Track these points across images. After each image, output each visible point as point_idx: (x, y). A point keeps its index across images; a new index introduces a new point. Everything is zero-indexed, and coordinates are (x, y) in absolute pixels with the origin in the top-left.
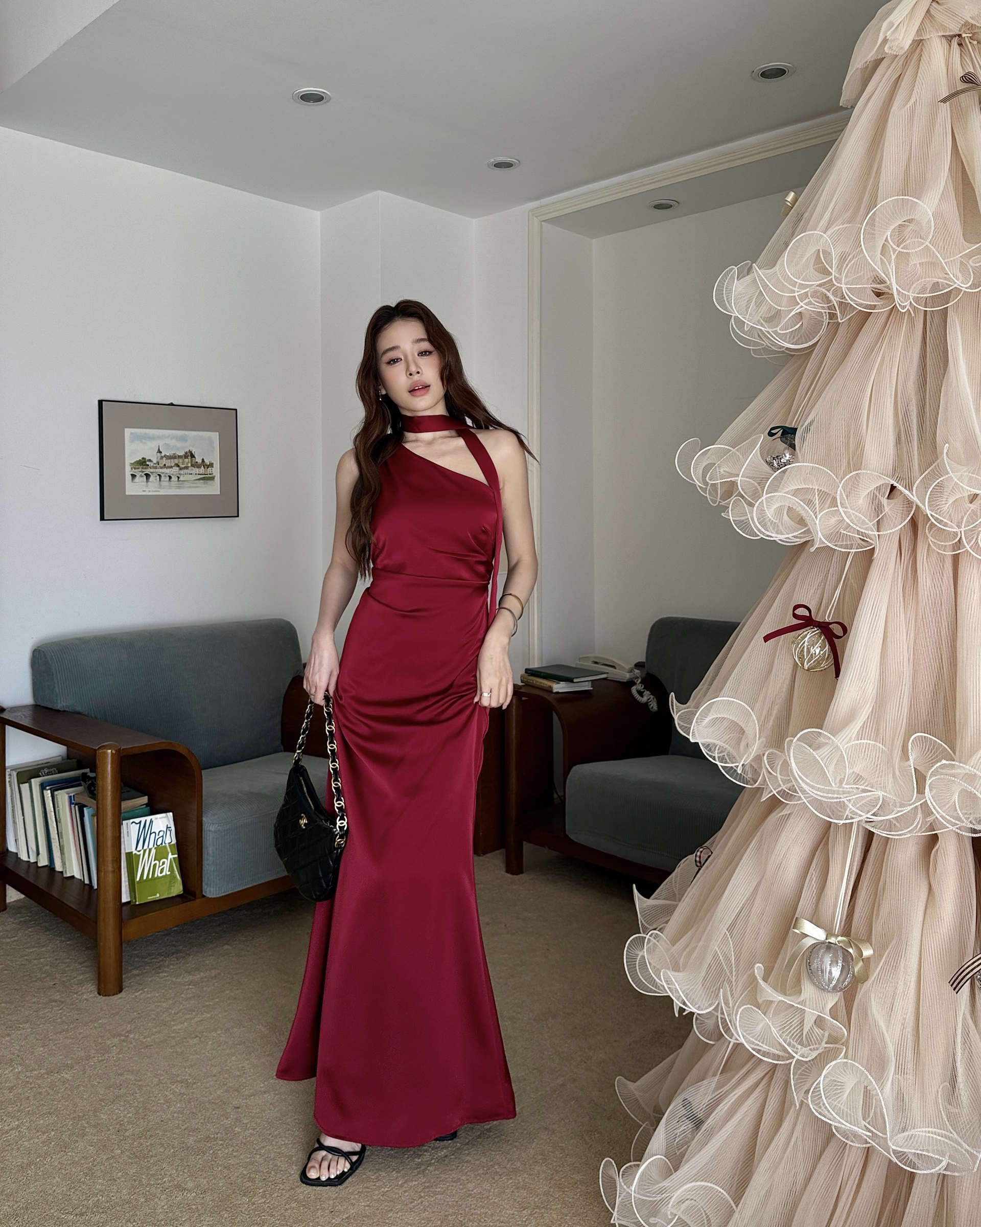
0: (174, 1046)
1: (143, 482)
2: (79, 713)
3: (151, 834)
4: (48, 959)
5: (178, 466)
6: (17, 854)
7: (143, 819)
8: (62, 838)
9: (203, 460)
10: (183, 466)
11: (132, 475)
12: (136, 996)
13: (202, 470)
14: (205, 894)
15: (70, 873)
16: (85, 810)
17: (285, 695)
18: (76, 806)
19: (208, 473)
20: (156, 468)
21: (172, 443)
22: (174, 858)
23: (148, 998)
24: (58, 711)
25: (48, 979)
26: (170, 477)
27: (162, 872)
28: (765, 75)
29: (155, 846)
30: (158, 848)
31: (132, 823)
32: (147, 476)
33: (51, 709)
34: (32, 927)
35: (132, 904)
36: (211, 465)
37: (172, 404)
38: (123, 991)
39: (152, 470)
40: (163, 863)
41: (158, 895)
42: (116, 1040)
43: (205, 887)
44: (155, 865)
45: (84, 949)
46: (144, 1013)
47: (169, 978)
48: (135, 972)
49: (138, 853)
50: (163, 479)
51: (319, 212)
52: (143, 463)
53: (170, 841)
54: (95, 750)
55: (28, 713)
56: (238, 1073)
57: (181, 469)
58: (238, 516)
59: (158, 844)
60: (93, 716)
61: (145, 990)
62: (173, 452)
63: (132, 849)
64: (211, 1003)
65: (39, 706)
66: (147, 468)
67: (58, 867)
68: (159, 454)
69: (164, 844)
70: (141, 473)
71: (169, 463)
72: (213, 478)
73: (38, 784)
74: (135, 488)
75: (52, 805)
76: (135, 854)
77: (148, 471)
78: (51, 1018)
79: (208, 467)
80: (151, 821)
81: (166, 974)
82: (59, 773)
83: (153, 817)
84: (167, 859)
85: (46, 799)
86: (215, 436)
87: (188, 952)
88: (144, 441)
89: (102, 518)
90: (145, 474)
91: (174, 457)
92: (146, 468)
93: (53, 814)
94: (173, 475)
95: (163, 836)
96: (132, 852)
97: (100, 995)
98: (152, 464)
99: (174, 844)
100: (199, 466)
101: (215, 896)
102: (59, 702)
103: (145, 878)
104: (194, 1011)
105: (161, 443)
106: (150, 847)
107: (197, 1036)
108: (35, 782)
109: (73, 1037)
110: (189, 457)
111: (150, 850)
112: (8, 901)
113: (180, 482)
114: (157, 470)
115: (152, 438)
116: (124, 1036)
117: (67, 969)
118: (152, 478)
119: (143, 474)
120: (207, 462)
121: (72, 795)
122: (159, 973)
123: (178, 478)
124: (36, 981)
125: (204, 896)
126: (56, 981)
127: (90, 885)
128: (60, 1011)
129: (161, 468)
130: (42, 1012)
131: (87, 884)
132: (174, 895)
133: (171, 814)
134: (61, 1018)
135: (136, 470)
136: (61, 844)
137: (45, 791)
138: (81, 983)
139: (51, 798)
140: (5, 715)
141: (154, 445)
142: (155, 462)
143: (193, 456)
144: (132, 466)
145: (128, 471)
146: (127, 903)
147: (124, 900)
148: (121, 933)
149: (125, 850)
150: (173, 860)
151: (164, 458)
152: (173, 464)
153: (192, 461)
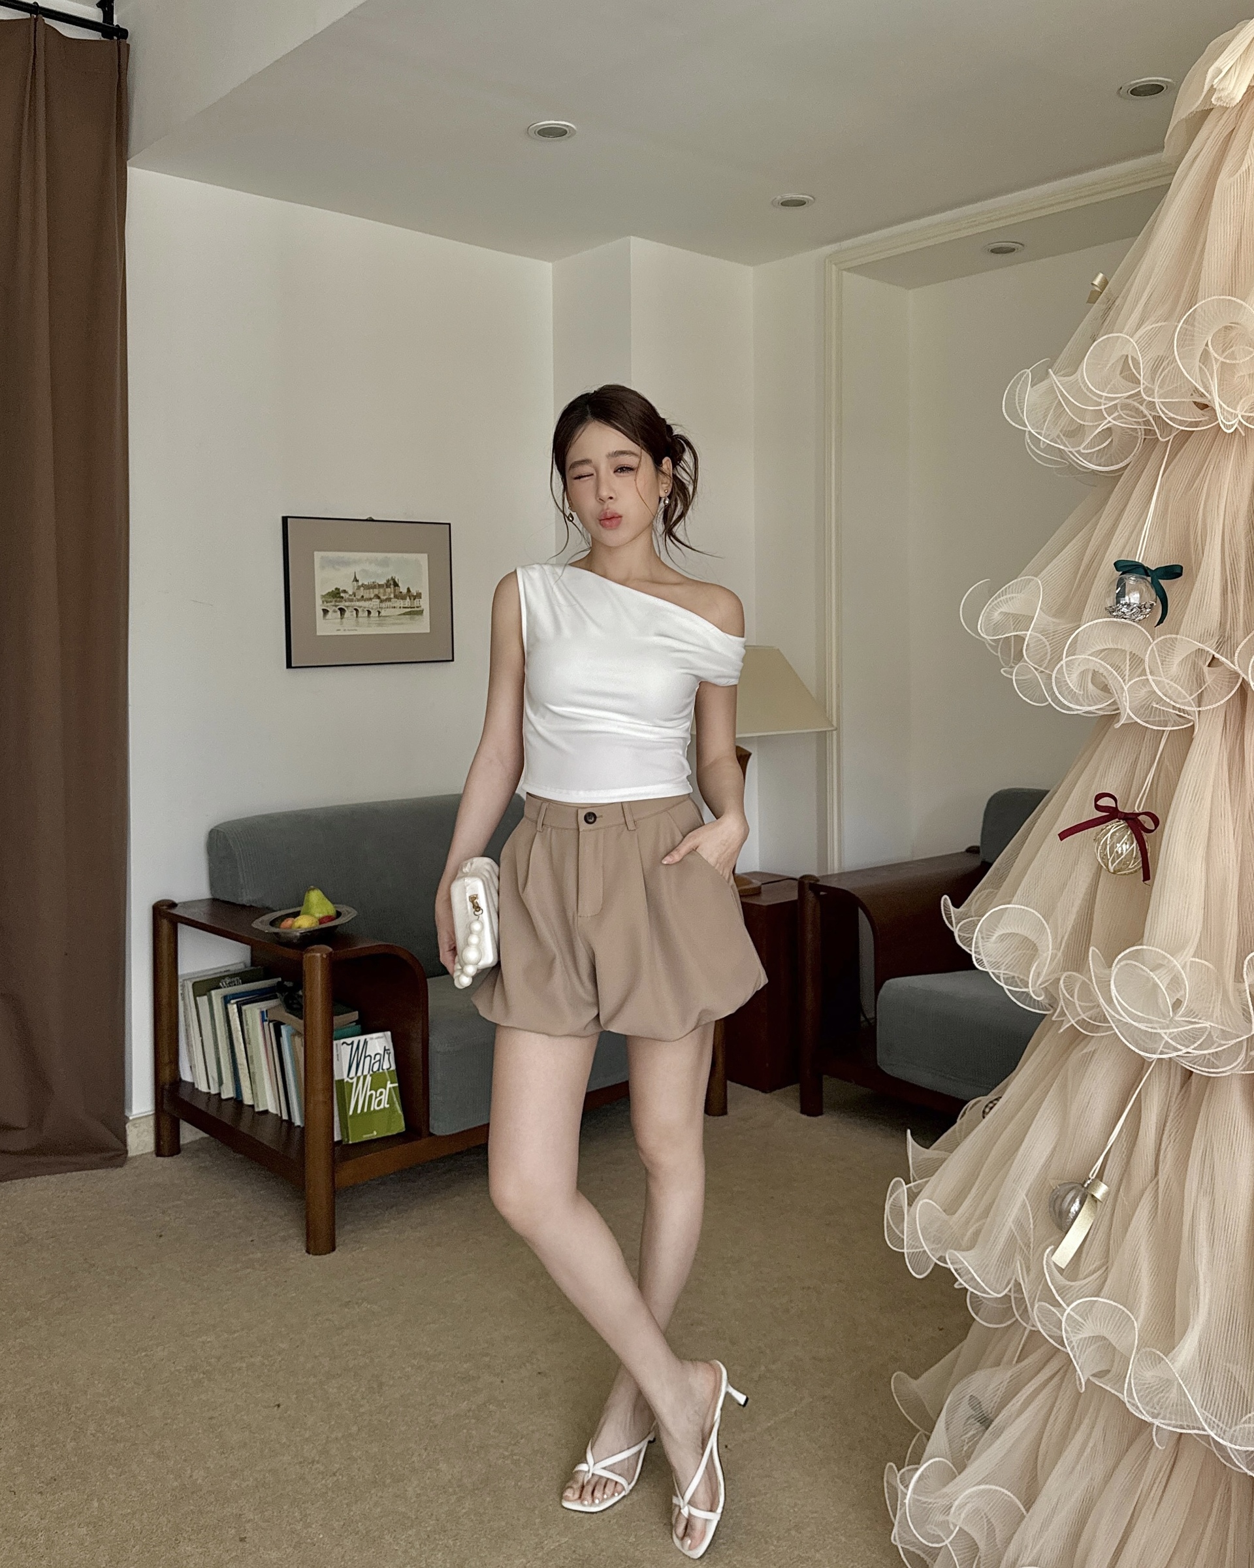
3: (365, 1057)
4: (240, 1212)
5: (379, 598)
6: (193, 1084)
7: (356, 1039)
8: (253, 1063)
9: (408, 589)
10: (385, 598)
11: (324, 610)
12: (351, 1257)
13: (407, 602)
14: (433, 1132)
15: (264, 1107)
16: (282, 1029)
18: (271, 1025)
19: (415, 605)
20: (351, 600)
21: (372, 568)
22: (394, 1088)
24: (244, 906)
25: (243, 1234)
26: (369, 612)
27: (379, 1104)
29: (371, 1072)
30: (374, 1075)
31: (343, 1044)
32: (342, 610)
33: (235, 904)
35: (344, 1143)
36: (419, 596)
37: (371, 520)
38: (337, 1250)
39: (347, 604)
40: (381, 1094)
41: (375, 1133)
43: (432, 1122)
44: (371, 1096)
47: (389, 1235)
48: (350, 1227)
49: (351, 1081)
50: (360, 614)
51: (550, 263)
52: (336, 594)
53: (388, 1067)
55: (205, 908)
57: (382, 601)
58: (453, 660)
59: (375, 1069)
61: (362, 1249)
62: (372, 580)
63: (342, 1075)
65: (219, 900)
66: (341, 602)
67: (248, 1100)
68: (355, 583)
69: (381, 1071)
70: (334, 608)
71: (367, 594)
73: (220, 997)
75: (239, 1022)
76: (347, 1081)
77: (342, 605)
78: (253, 1280)
79: (415, 598)
80: (366, 1042)
81: (387, 1230)
82: (243, 983)
83: (368, 1037)
84: (385, 1089)
85: (231, 1015)
86: (423, 558)
88: (337, 567)
89: (289, 665)
90: (340, 609)
91: (373, 586)
92: (339, 602)
93: (242, 1034)
94: (372, 609)
95: (380, 1060)
96: (343, 1080)
97: (309, 1254)
98: (347, 596)
99: (393, 1071)
100: (404, 598)
101: (445, 1134)
102: (245, 895)
103: (359, 1111)
105: (357, 569)
106: (365, 1074)
108: (216, 995)
109: (283, 1301)
110: (392, 586)
111: (365, 1077)
114: (353, 603)
115: (346, 563)
117: (264, 1223)
118: (347, 614)
119: (337, 609)
120: (414, 592)
121: (264, 1009)
122: (378, 1229)
123: (379, 612)
124: (229, 1237)
125: (431, 1135)
126: (254, 1237)
127: (290, 1122)
128: (264, 1273)
129: (358, 600)
130: (243, 1273)
131: (285, 1121)
132: (395, 1133)
133: (389, 1033)
134: (265, 1281)
135: (329, 604)
136: (251, 1072)
137: (229, 1006)
138: (285, 1240)
139: (237, 1014)
140: (177, 911)
141: (349, 571)
142: (351, 593)
143: (396, 585)
144: (324, 599)
145: (319, 606)
146: (340, 1142)
147: (337, 1138)
148: (333, 1179)
149: (336, 1078)
150: (392, 1090)
151: (362, 588)
152: (372, 596)
153: (395, 590)
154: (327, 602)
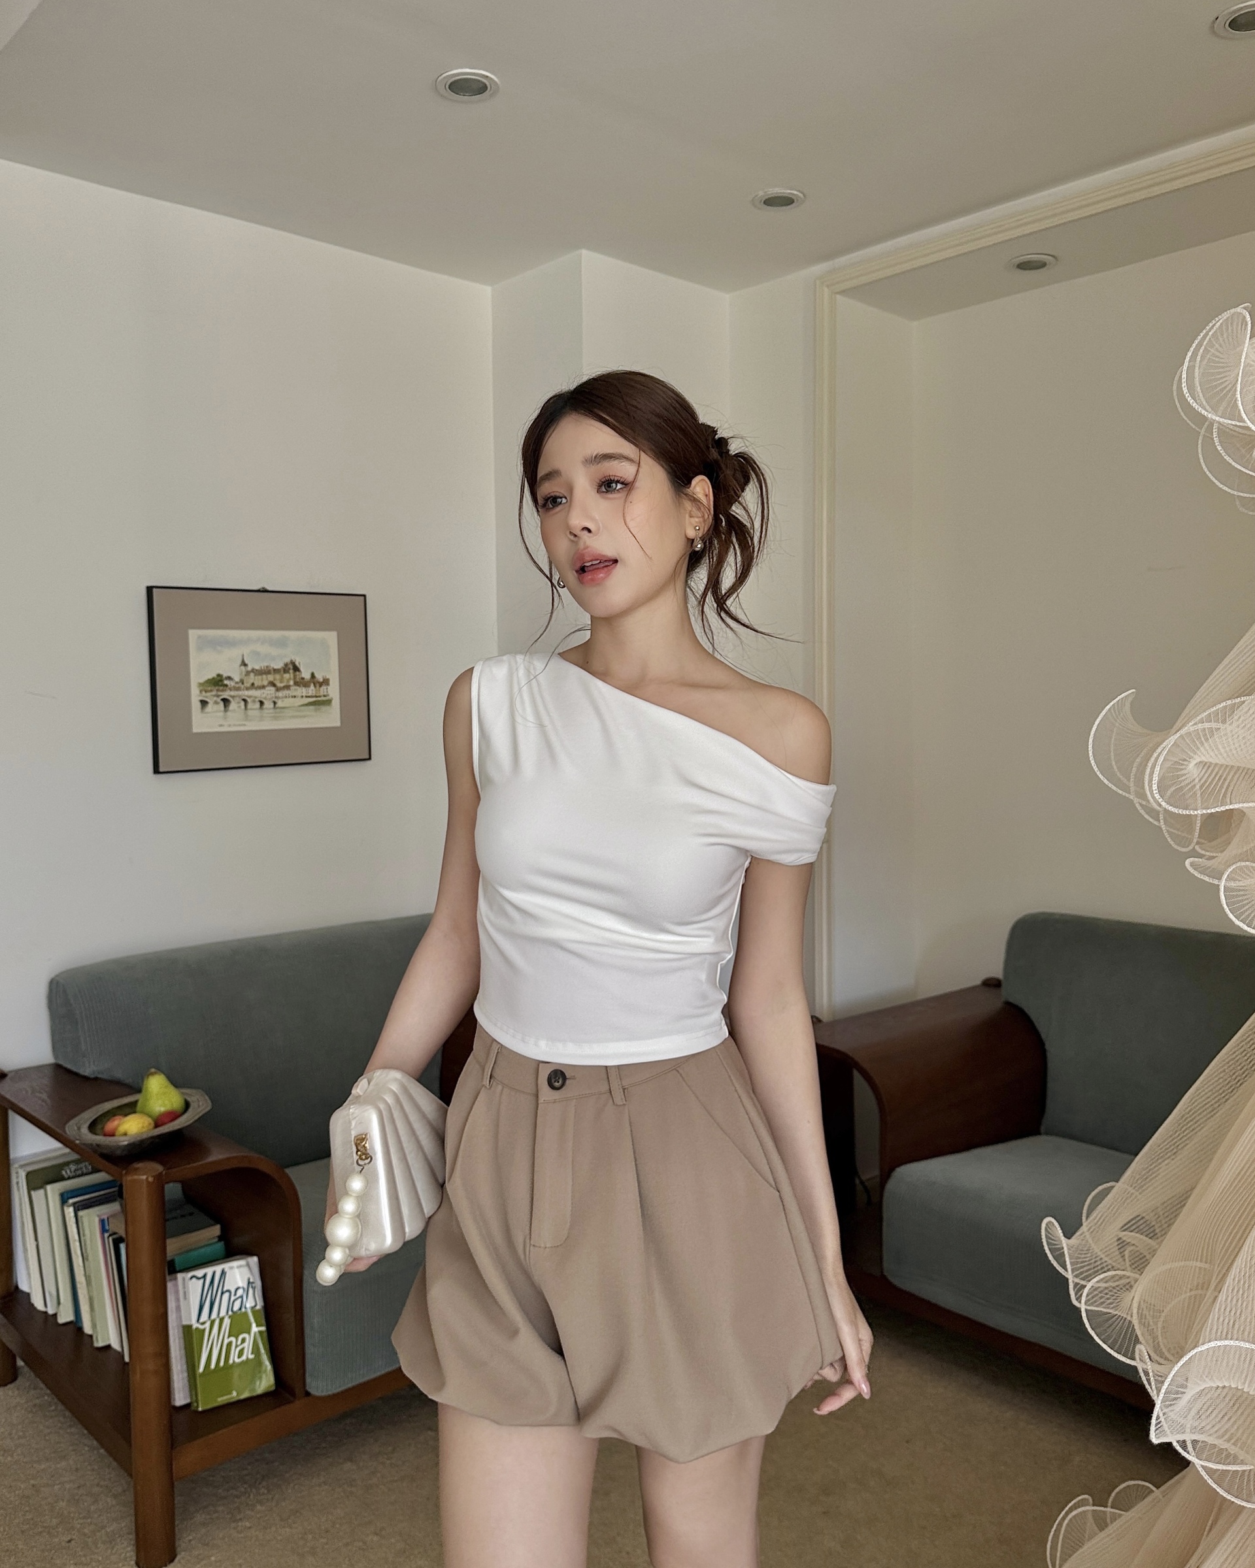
3: (222, 1293)
5: (274, 685)
6: (29, 1296)
7: (209, 1271)
8: (91, 1285)
9: (313, 675)
10: (282, 685)
11: (201, 701)
14: (309, 1390)
15: (103, 1342)
19: (322, 694)
20: (238, 689)
21: (264, 649)
22: (260, 1332)
25: (60, 1528)
26: (262, 703)
27: (240, 1356)
29: (230, 1313)
30: (234, 1316)
32: (226, 702)
33: (77, 1074)
35: (193, 1408)
36: (326, 682)
37: (263, 590)
38: (176, 1560)
39: (232, 693)
40: (243, 1341)
41: (235, 1394)
43: (308, 1380)
44: (230, 1344)
47: (251, 1531)
48: (198, 1518)
49: (201, 1327)
50: (250, 706)
51: (488, 287)
52: (218, 682)
53: (253, 1304)
54: (121, 1176)
55: (40, 1082)
57: (278, 689)
59: (235, 1309)
61: (211, 1558)
62: (266, 664)
63: (191, 1320)
65: (61, 1067)
66: (225, 690)
67: (87, 1329)
68: (243, 668)
69: (243, 1310)
70: (215, 698)
71: (258, 681)
73: (58, 1192)
75: (75, 1230)
76: (197, 1328)
77: (225, 695)
79: (321, 684)
80: (223, 1273)
83: (226, 1266)
84: (249, 1333)
85: (67, 1219)
86: (331, 637)
88: (219, 648)
89: (156, 770)
90: (223, 700)
91: (267, 671)
92: (223, 691)
93: (78, 1244)
95: (241, 1297)
96: (191, 1326)
98: (233, 684)
99: (259, 1311)
100: (306, 685)
101: (324, 1394)
102: (88, 1065)
103: (213, 1366)
105: (246, 651)
106: (221, 1315)
108: (53, 1190)
110: (291, 671)
111: (222, 1320)
114: (240, 693)
115: (231, 644)
119: (219, 700)
120: (319, 677)
121: (105, 1217)
122: (237, 1520)
123: (275, 703)
124: (41, 1533)
125: (308, 1394)
126: (74, 1534)
129: (247, 689)
131: (127, 1361)
132: (260, 1392)
133: (254, 1260)
135: (207, 694)
136: (90, 1294)
137: (65, 1208)
138: (111, 1541)
139: (74, 1220)
140: (6, 1089)
141: (236, 653)
142: (237, 679)
143: (296, 669)
144: (201, 688)
145: (195, 696)
146: (187, 1406)
148: (171, 1465)
150: (258, 1335)
151: (252, 675)
152: (265, 683)
153: (295, 677)
154: (206, 692)
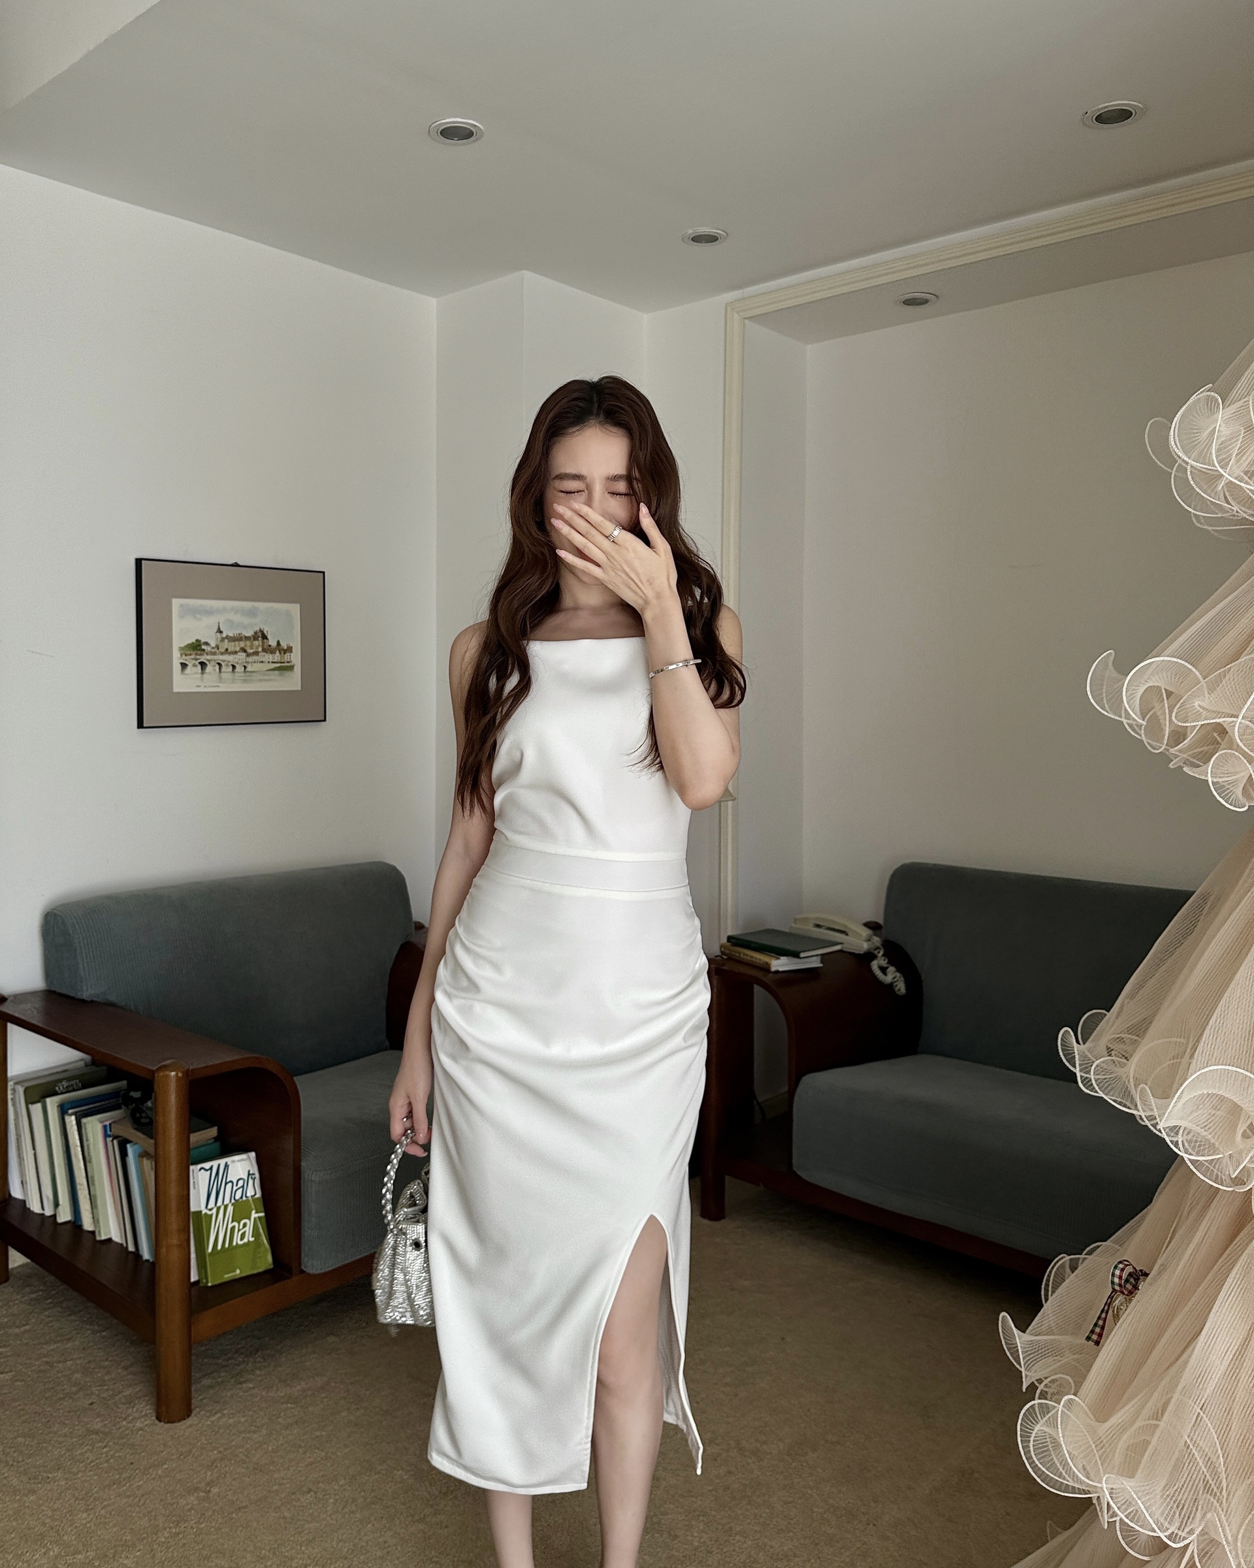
0: (279, 1508)
1: (197, 673)
2: (112, 1004)
3: (226, 1184)
4: (78, 1362)
5: (245, 651)
6: (24, 1202)
7: (215, 1163)
8: (93, 1184)
9: (278, 643)
10: (252, 651)
11: (182, 664)
12: (213, 1422)
13: (277, 656)
14: (305, 1269)
15: (106, 1235)
16: (130, 1149)
17: (392, 969)
18: (115, 1142)
19: (286, 660)
20: (214, 654)
21: (237, 618)
22: (259, 1218)
23: (230, 1425)
24: (83, 1001)
25: (81, 1394)
26: (234, 667)
27: (242, 1238)
28: (1103, 119)
29: (233, 1201)
30: (237, 1204)
31: (200, 1170)
32: (203, 665)
33: (72, 998)
34: (49, 1308)
35: (201, 1285)
36: (289, 649)
37: (236, 565)
38: (193, 1415)
39: (209, 657)
40: (245, 1225)
41: (238, 1271)
42: (192, 1499)
43: (304, 1259)
44: (233, 1228)
45: (128, 1343)
46: (228, 1452)
47: (255, 1391)
48: (207, 1382)
49: (209, 1213)
50: (224, 669)
51: (435, 299)
52: (197, 646)
53: (253, 1194)
54: (153, 1072)
55: (38, 1004)
56: (379, 1553)
57: (248, 655)
58: (325, 720)
59: (238, 1197)
60: (133, 1008)
61: (225, 1412)
62: (238, 632)
63: (200, 1206)
64: (324, 1433)
65: (54, 992)
67: (88, 1225)
68: (219, 634)
69: (244, 1198)
70: (194, 662)
71: (232, 646)
72: (291, 668)
73: (56, 1105)
74: (186, 682)
75: (77, 1137)
76: (205, 1214)
77: (203, 659)
78: (92, 1462)
79: (285, 652)
80: (226, 1166)
81: (251, 1385)
82: (84, 1087)
83: (229, 1160)
84: (250, 1219)
85: (68, 1127)
86: (295, 609)
87: (279, 1347)
88: (198, 616)
89: (140, 725)
90: (200, 663)
91: (239, 638)
92: (201, 655)
93: (79, 1149)
94: (237, 663)
95: (243, 1187)
96: (201, 1212)
97: (160, 1421)
98: (209, 649)
99: (258, 1198)
100: (272, 652)
101: (319, 1272)
102: (85, 989)
103: (219, 1247)
104: (300, 1447)
105: (221, 619)
106: (225, 1203)
107: (310, 1490)
108: (52, 1103)
109: (128, 1493)
110: (260, 639)
111: (226, 1207)
112: (11, 1266)
113: (248, 674)
114: (215, 657)
115: (209, 612)
116: (204, 1492)
117: (107, 1378)
118: (209, 669)
119: (197, 663)
120: (284, 645)
121: (107, 1123)
122: (241, 1383)
123: (245, 667)
124: (63, 1399)
125: (303, 1272)
126: (94, 1399)
127: (137, 1255)
128: (105, 1450)
129: (222, 654)
130: (79, 1451)
131: (131, 1252)
132: (261, 1270)
133: (253, 1154)
134: (107, 1461)
135: (187, 657)
136: (92, 1193)
137: (67, 1118)
138: (130, 1402)
139: (75, 1127)
140: (6, 1008)
141: (212, 621)
142: (213, 645)
143: (264, 637)
144: (182, 652)
145: (177, 659)
146: (197, 1283)
147: (194, 1277)
148: (190, 1331)
149: (193, 1208)
150: (258, 1220)
151: (226, 640)
152: (238, 649)
154: (186, 655)
